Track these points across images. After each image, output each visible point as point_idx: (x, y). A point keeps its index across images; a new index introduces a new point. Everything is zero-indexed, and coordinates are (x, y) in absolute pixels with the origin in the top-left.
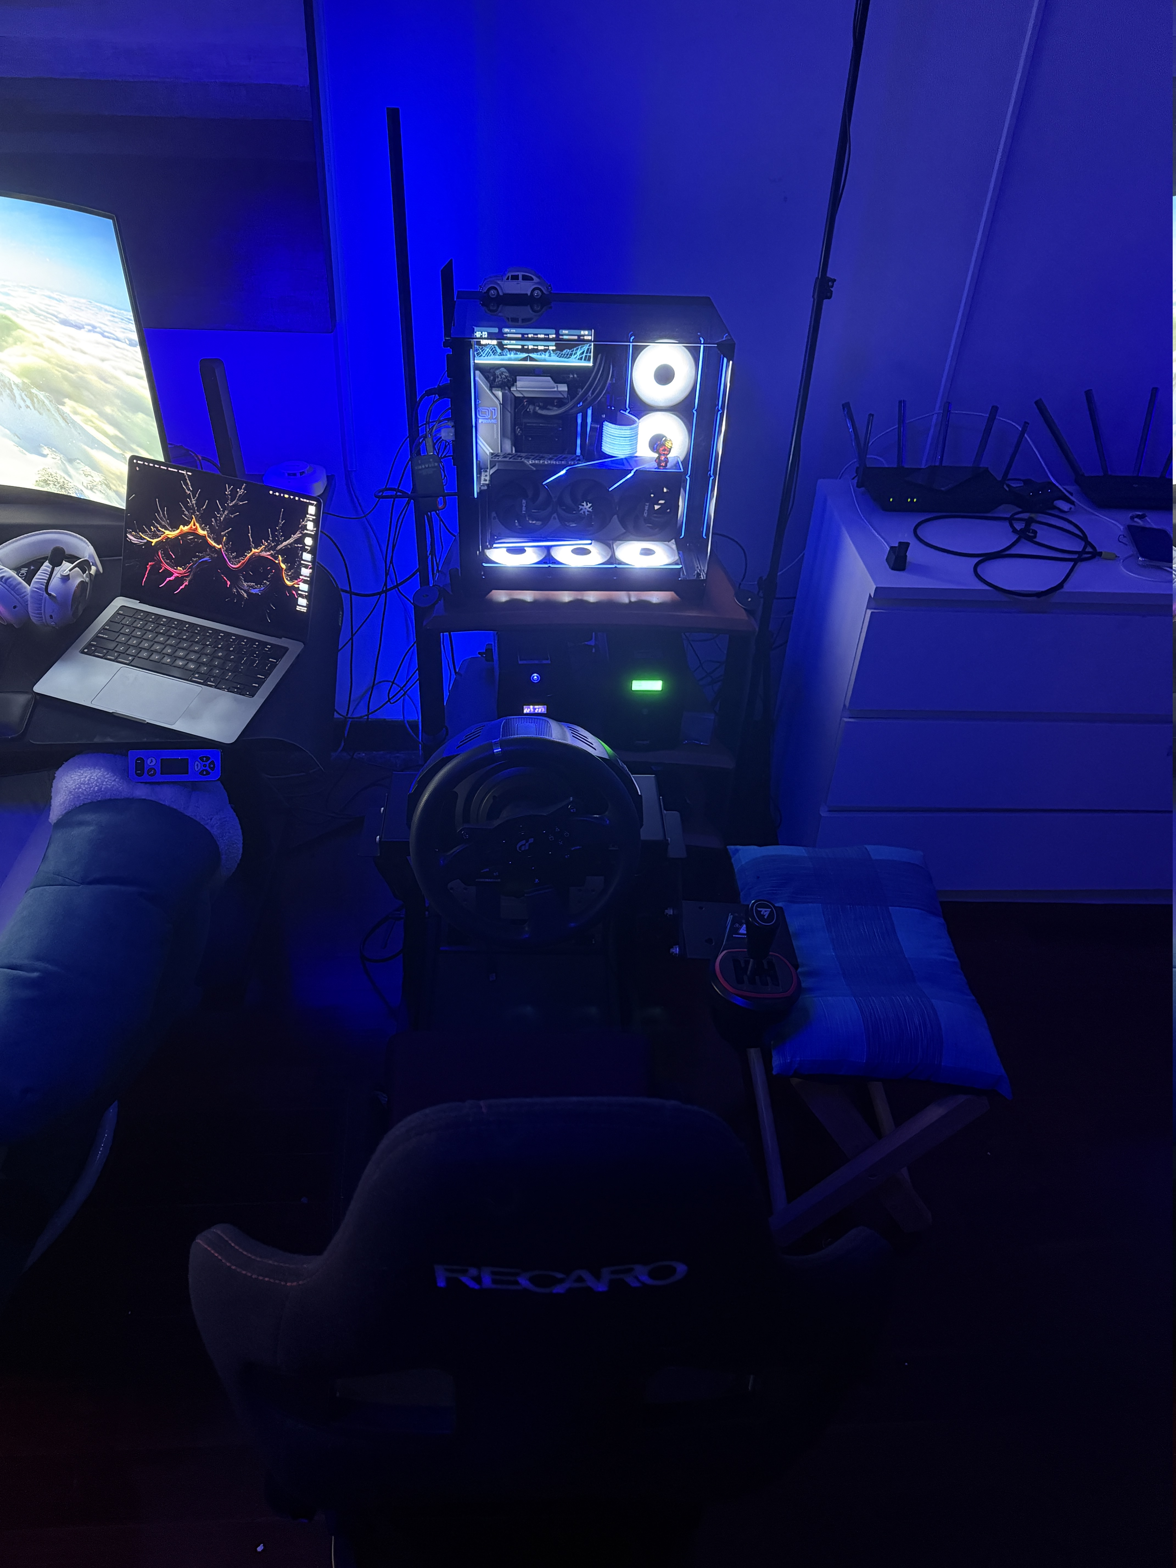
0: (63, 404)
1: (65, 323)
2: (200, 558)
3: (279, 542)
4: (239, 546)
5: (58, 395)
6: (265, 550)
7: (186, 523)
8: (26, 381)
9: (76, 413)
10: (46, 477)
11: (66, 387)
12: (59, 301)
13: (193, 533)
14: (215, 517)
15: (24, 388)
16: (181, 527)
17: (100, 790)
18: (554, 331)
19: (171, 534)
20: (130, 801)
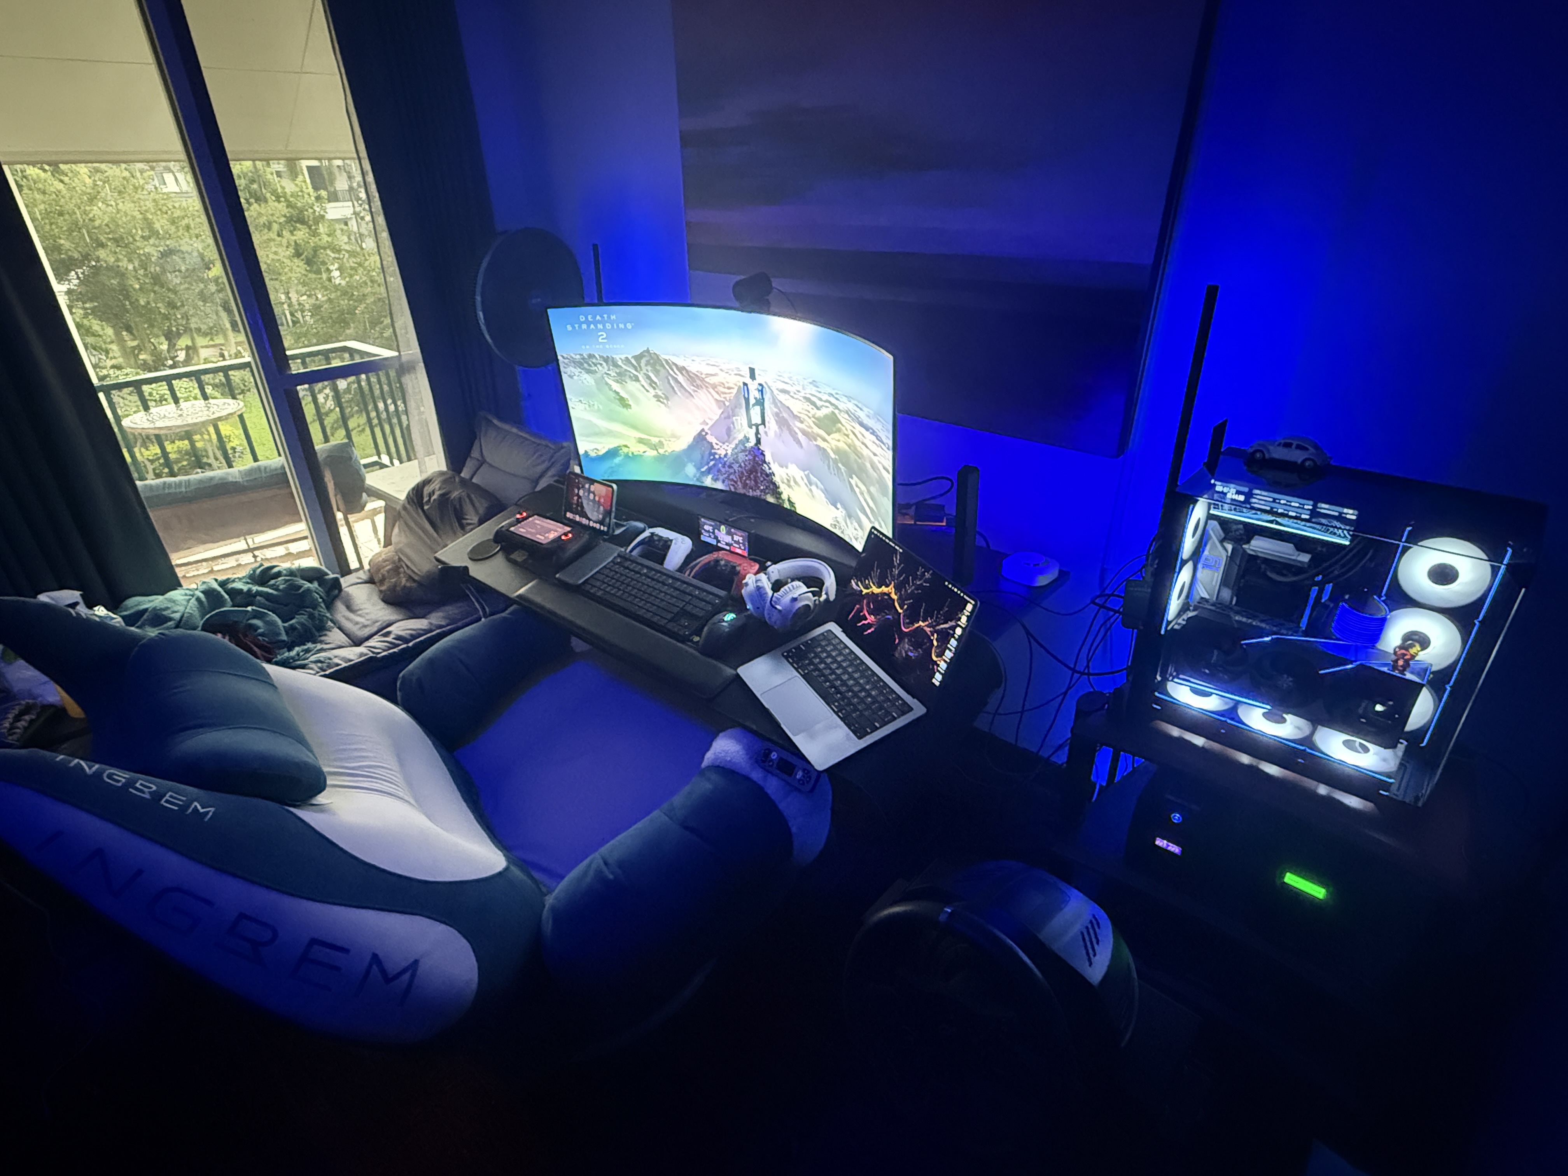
0: (852, 478)
1: (862, 424)
2: (887, 615)
3: (939, 624)
4: (913, 617)
5: (851, 473)
6: (927, 626)
7: (887, 586)
8: (837, 457)
9: (857, 486)
10: (836, 523)
11: (855, 467)
12: (861, 409)
13: (889, 595)
14: (905, 588)
15: (835, 461)
16: (883, 587)
17: (730, 761)
18: (1311, 503)
19: (876, 590)
20: (747, 778)
